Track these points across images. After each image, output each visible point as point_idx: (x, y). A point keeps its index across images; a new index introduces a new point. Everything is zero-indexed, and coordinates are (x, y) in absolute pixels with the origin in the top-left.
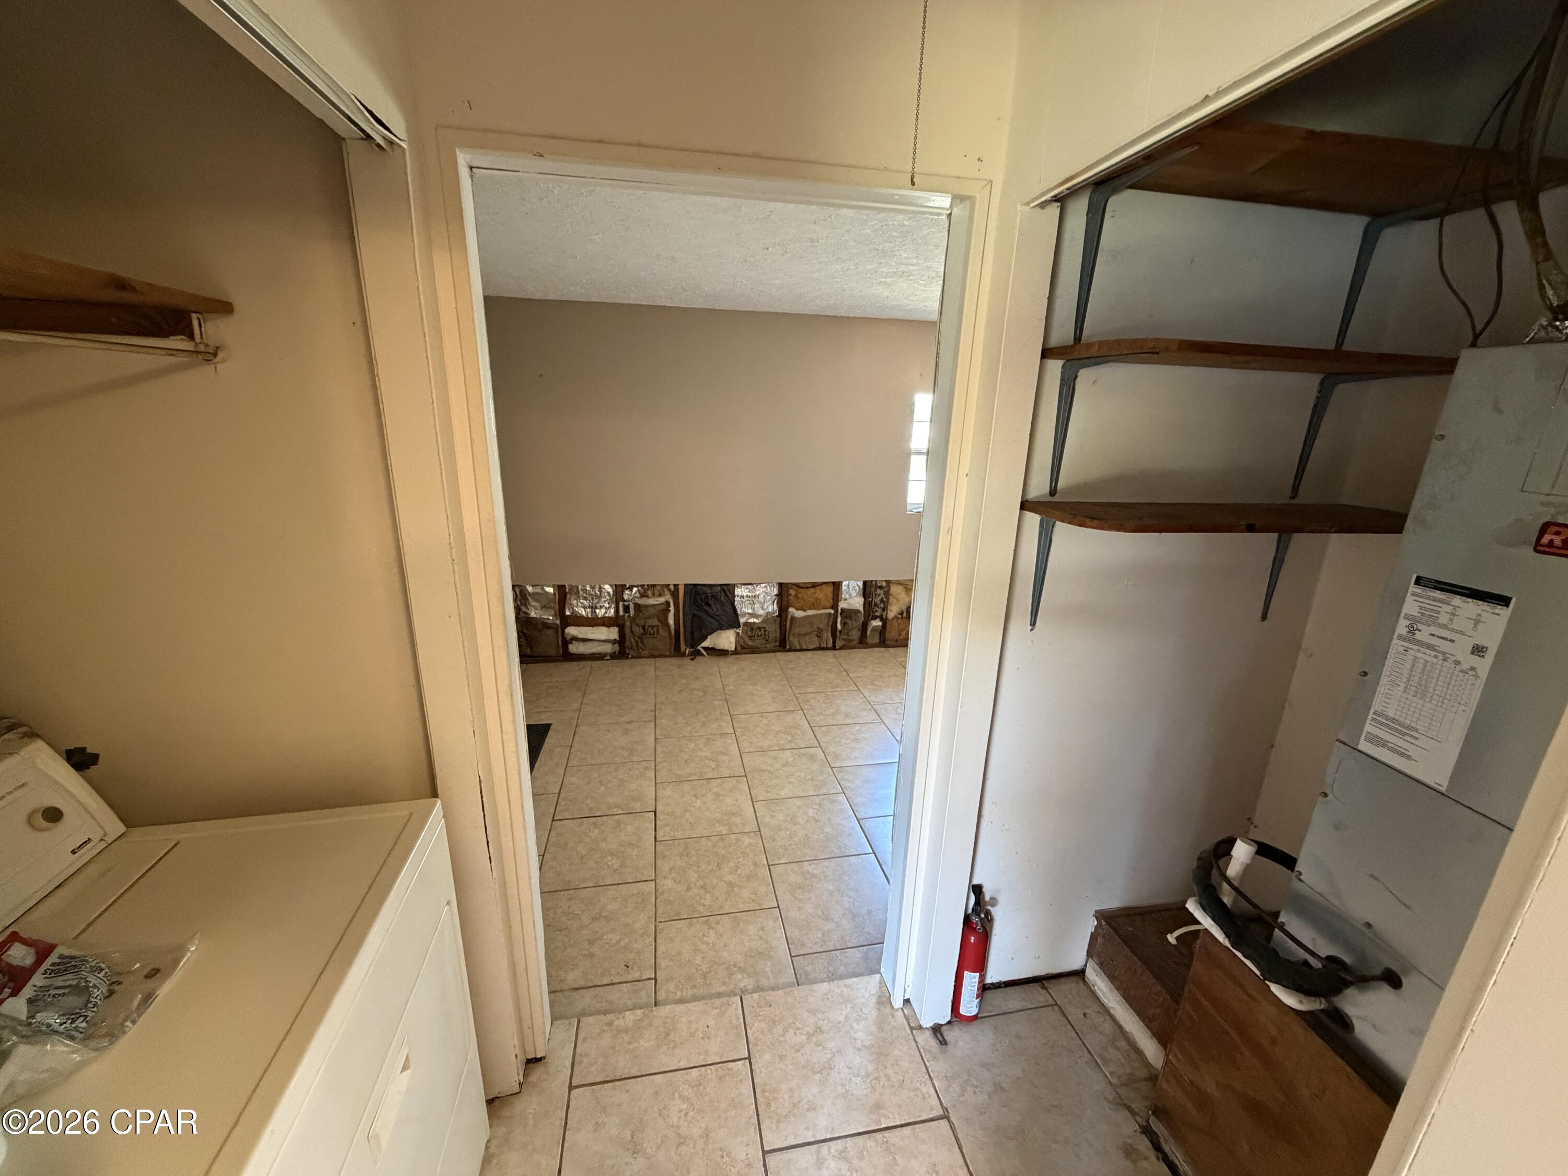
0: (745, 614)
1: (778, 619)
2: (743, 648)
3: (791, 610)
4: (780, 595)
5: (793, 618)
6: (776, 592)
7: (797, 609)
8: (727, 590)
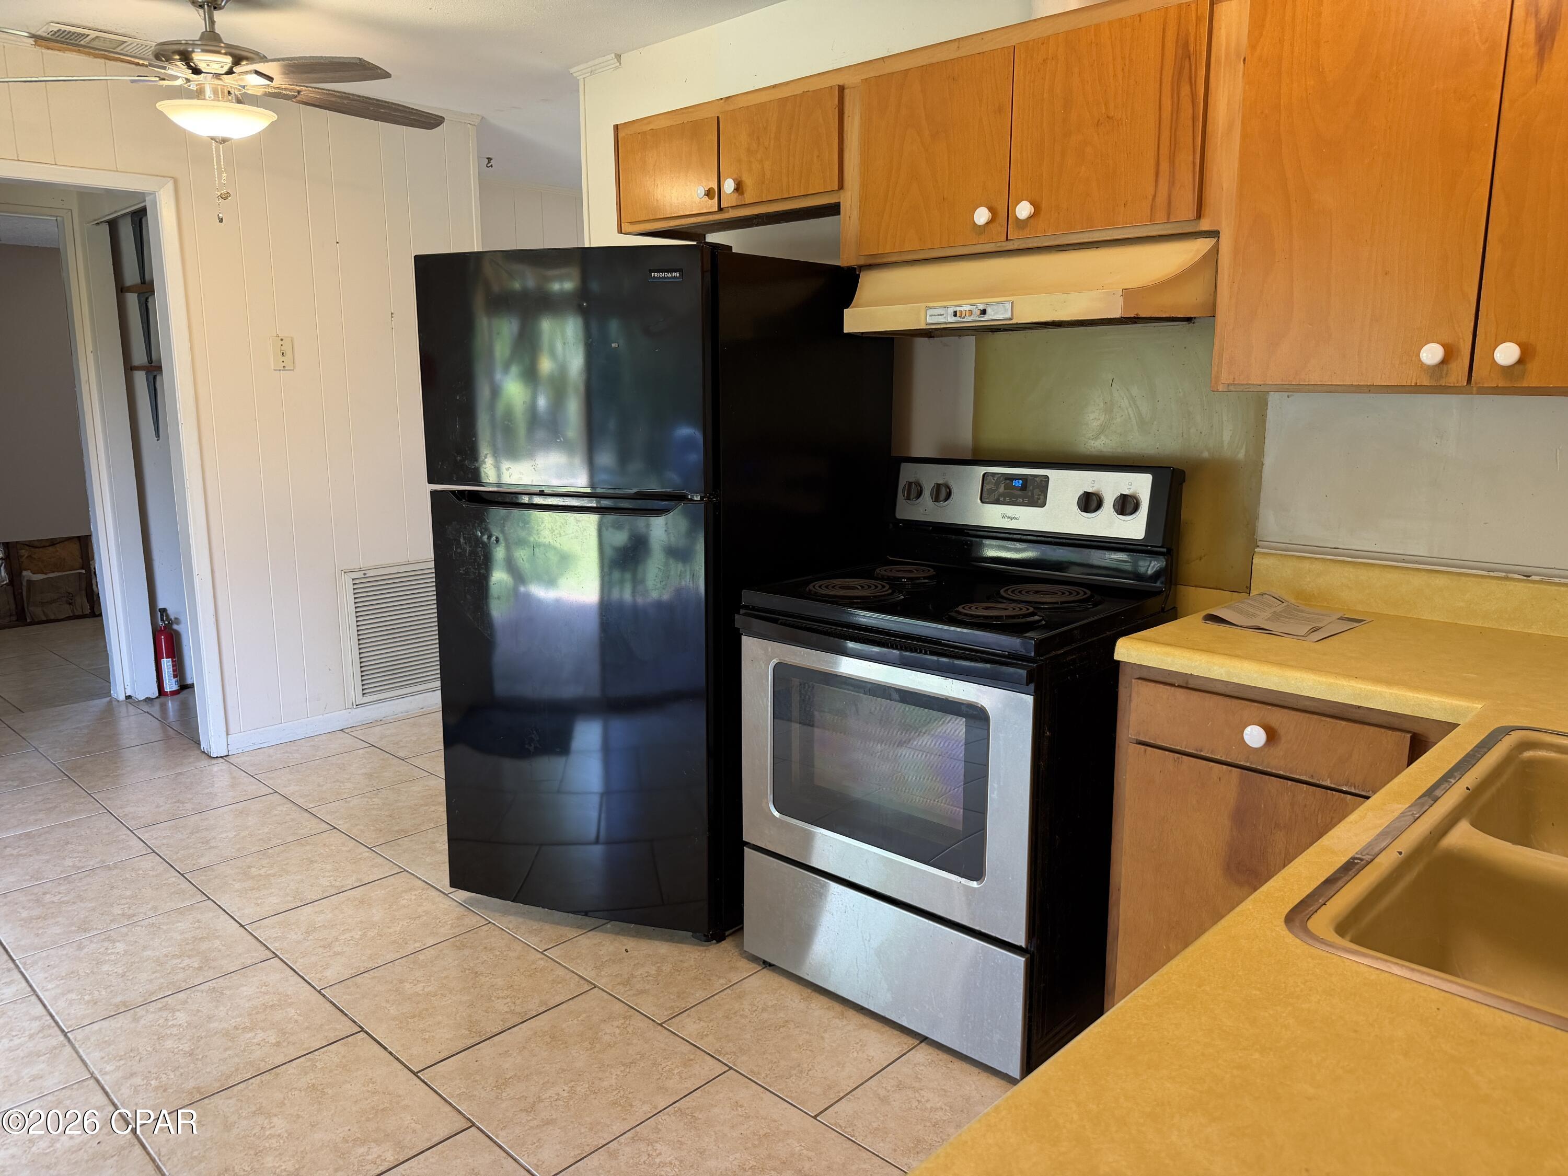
1: (9, 587)
3: (25, 574)
5: (29, 582)
7: (33, 572)
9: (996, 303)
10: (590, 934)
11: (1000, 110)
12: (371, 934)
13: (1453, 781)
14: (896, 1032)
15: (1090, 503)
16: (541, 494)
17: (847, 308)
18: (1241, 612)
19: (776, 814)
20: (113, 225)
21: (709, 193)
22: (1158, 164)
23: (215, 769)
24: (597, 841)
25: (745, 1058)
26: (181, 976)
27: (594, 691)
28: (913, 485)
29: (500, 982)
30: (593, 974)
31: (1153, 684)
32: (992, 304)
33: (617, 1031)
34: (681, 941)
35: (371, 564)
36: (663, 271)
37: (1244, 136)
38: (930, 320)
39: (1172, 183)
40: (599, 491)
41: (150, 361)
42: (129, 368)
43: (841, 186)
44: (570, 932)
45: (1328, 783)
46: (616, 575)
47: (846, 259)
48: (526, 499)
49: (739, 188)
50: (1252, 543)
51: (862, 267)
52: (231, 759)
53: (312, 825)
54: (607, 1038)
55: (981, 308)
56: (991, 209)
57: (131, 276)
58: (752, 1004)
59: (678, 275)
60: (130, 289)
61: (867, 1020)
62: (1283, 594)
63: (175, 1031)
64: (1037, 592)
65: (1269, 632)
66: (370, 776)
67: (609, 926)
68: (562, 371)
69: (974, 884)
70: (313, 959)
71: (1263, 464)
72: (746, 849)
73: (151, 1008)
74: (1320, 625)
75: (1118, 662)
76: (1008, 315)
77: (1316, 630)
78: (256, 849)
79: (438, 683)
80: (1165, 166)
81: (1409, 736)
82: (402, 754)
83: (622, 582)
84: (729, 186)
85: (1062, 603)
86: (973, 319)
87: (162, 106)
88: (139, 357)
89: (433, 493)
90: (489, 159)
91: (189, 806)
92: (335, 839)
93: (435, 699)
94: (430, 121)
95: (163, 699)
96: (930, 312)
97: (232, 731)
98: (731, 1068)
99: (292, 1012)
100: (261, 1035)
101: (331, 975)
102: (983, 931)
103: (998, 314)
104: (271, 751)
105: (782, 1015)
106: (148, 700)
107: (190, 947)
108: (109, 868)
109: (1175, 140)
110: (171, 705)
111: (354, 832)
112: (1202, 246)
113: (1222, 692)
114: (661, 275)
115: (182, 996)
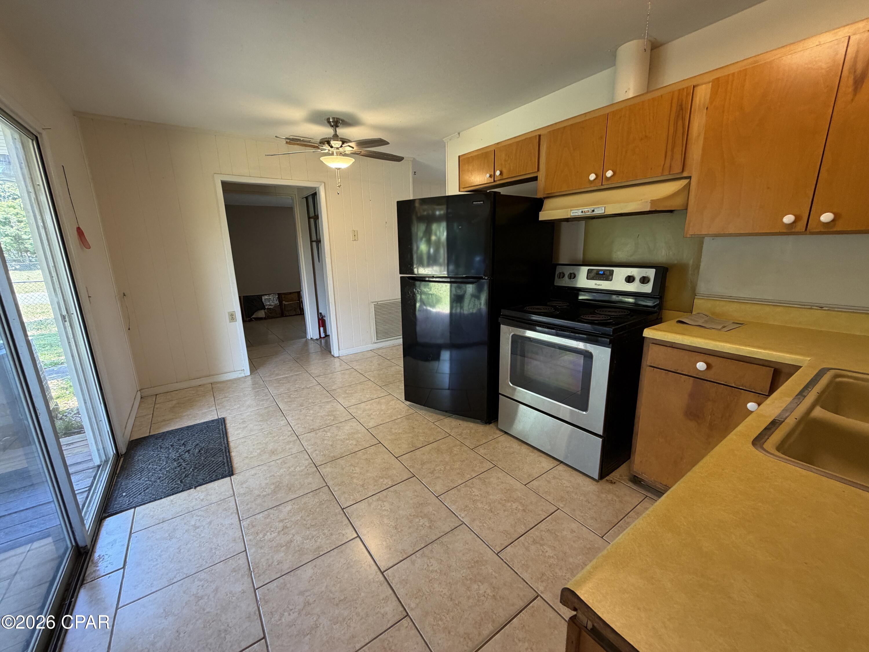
0: (267, 305)
1: (279, 306)
2: (268, 317)
3: (284, 302)
4: (278, 298)
5: (285, 305)
6: (277, 297)
7: (286, 302)
8: (260, 297)
9: (598, 208)
10: (448, 418)
11: (601, 138)
12: (382, 413)
13: (810, 390)
14: (551, 459)
15: (630, 279)
16: (433, 277)
17: (540, 211)
18: (692, 320)
19: (511, 385)
20: (307, 198)
21: (490, 176)
22: (666, 152)
23: (336, 360)
24: (449, 389)
25: (500, 463)
26: (328, 422)
27: (448, 341)
28: (561, 274)
29: (421, 431)
30: (450, 431)
31: (658, 346)
32: (596, 208)
33: (458, 450)
34: (478, 423)
35: (379, 300)
36: (477, 202)
37: (705, 138)
38: (572, 214)
39: (672, 159)
40: (450, 276)
41: (317, 239)
42: (311, 242)
43: (538, 170)
44: (442, 417)
45: (733, 385)
46: (455, 305)
47: (540, 195)
48: (427, 279)
49: (501, 173)
50: (694, 294)
51: (545, 198)
52: (340, 358)
53: (363, 379)
54: (455, 452)
55: (592, 209)
56: (596, 175)
57: (312, 214)
58: (501, 445)
59: (482, 202)
60: (311, 218)
61: (541, 454)
62: (707, 313)
63: (327, 438)
64: (609, 311)
65: (705, 328)
66: (379, 364)
67: (454, 416)
68: (439, 239)
69: (584, 413)
70: (365, 419)
71: (700, 265)
72: (500, 395)
73: (321, 430)
74: (726, 325)
75: (644, 337)
76: (603, 212)
77: (724, 327)
78: (348, 385)
79: (402, 336)
80: (669, 153)
81: (773, 369)
82: (388, 358)
83: (456, 307)
84: (498, 173)
85: (620, 315)
86: (589, 214)
87: (322, 159)
88: (314, 238)
89: (401, 277)
90: (415, 172)
91: (329, 371)
92: (370, 383)
93: (400, 341)
94: (399, 159)
95: (321, 339)
96: (572, 212)
97: (340, 349)
98: (496, 466)
99: (360, 435)
100: (351, 442)
101: (372, 424)
102: (586, 428)
103: (599, 211)
104: (351, 356)
105: (512, 450)
106: (317, 339)
107: (330, 413)
108: (308, 388)
109: (674, 142)
110: (323, 341)
111: (376, 382)
112: (684, 182)
113: (688, 349)
114: (476, 203)
115: (329, 428)
